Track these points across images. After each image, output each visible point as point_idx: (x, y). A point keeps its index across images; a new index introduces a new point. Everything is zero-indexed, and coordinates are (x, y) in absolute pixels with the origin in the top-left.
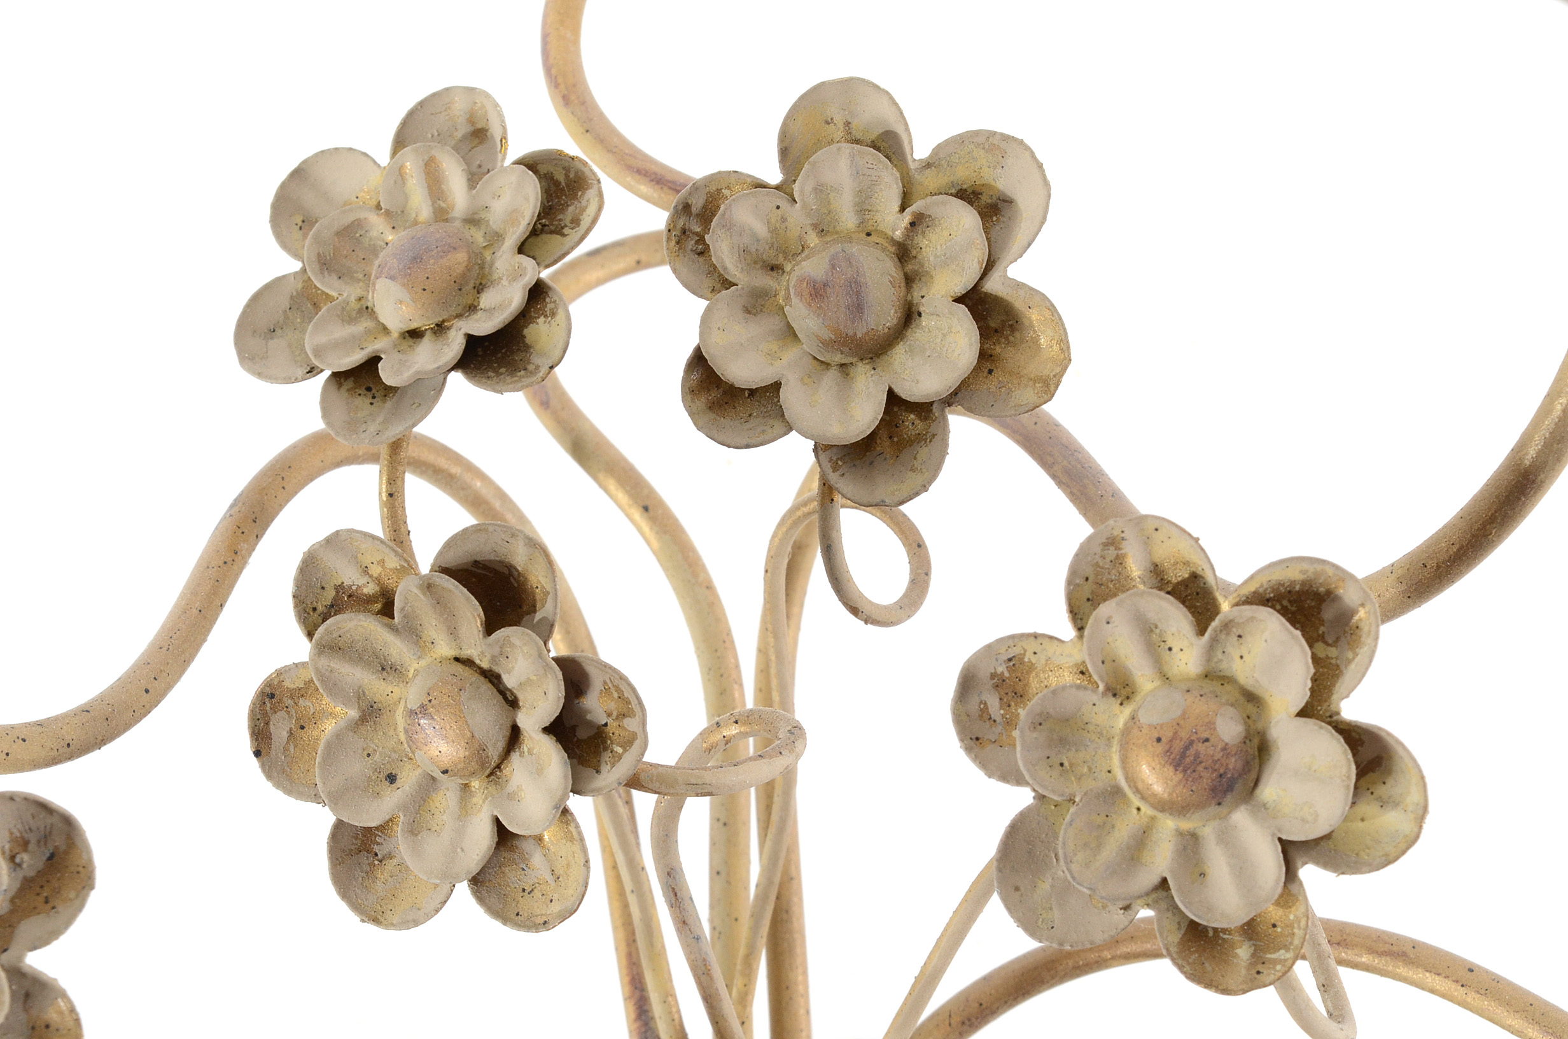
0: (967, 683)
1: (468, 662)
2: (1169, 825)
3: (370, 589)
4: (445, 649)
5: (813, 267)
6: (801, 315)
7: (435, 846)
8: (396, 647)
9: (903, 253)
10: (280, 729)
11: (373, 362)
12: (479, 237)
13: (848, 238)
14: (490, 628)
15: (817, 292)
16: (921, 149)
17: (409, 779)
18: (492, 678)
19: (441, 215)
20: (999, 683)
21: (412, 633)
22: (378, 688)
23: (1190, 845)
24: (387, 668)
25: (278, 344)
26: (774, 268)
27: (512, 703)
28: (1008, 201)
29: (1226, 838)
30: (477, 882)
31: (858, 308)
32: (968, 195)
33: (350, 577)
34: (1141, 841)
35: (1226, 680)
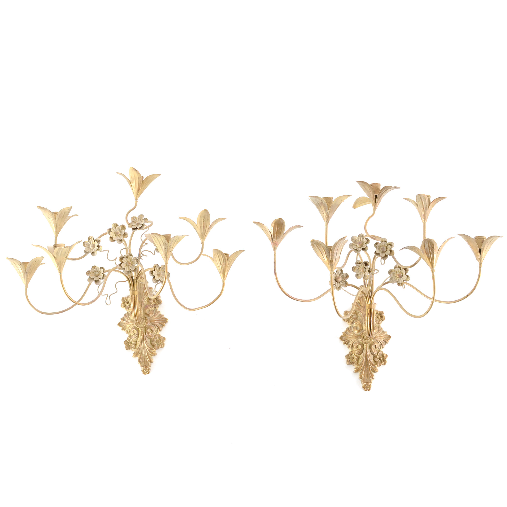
0: (389, 271)
1: (364, 267)
2: (398, 278)
3: (359, 263)
4: (363, 266)
5: (382, 247)
6: (381, 250)
7: (361, 276)
8: (360, 266)
9: (386, 247)
10: (353, 269)
11: (357, 249)
12: (363, 242)
13: (383, 246)
14: (366, 266)
15: (382, 249)
16: (388, 242)
17: (360, 272)
18: (365, 268)
19: (361, 241)
20: (390, 271)
21: (361, 265)
22: (359, 268)
23: (399, 279)
24: (359, 267)
25: (351, 247)
26: (380, 247)
27: (366, 269)
28: (392, 245)
29: (400, 279)
30: (363, 278)
31: (384, 250)
32: (390, 244)
33: (358, 262)
34: (397, 279)
35: (401, 272)
